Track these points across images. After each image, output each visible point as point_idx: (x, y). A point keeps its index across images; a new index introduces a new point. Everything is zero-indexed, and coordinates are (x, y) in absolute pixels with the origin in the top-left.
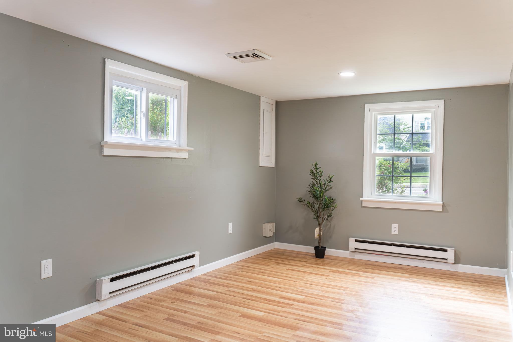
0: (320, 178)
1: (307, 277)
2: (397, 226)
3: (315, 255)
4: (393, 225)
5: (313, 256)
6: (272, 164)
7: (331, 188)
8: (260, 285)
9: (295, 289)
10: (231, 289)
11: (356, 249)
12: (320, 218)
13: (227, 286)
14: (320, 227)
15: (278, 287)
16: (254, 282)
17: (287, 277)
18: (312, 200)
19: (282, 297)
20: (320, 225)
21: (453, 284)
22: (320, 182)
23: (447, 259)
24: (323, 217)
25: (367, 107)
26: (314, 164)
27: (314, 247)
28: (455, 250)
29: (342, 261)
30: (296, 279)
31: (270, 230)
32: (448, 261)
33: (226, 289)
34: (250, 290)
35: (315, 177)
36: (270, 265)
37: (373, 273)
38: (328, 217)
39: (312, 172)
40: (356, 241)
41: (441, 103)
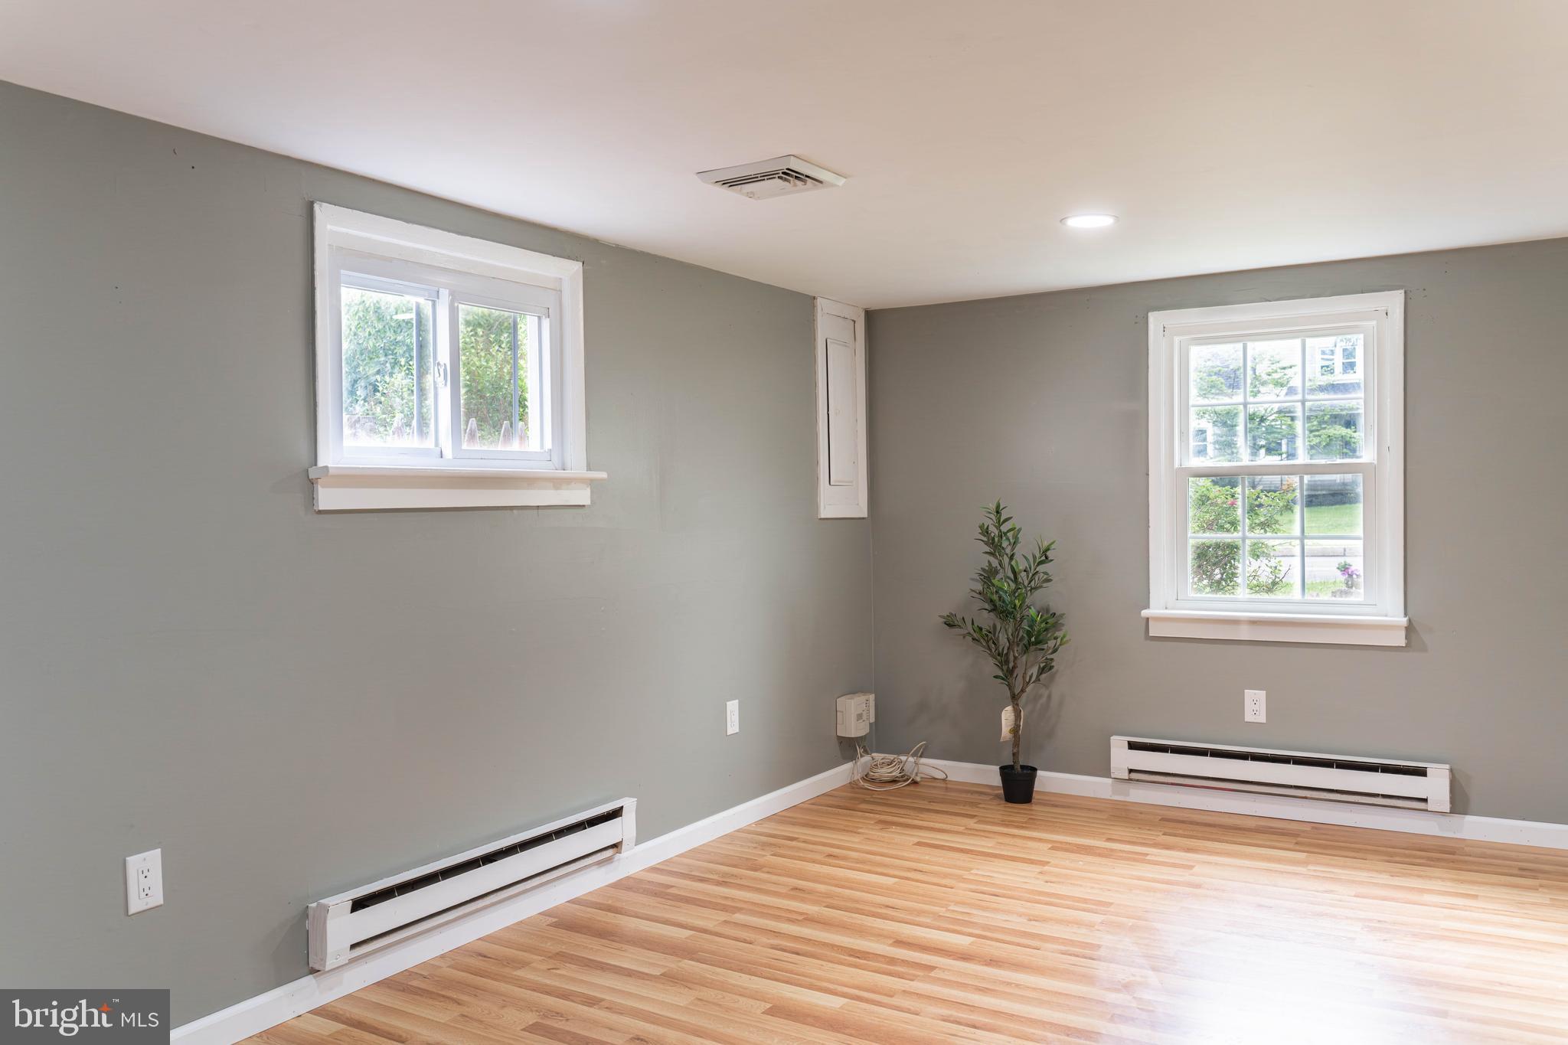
0: (1013, 549)
1: (978, 869)
2: (1261, 695)
3: (1002, 792)
4: (1249, 694)
5: (997, 796)
6: (862, 511)
7: (1048, 580)
8: (828, 900)
9: (942, 911)
10: (739, 917)
11: (1131, 771)
12: (1015, 675)
13: (725, 909)
14: (1017, 705)
15: (887, 906)
16: (811, 892)
17: (915, 870)
18: (986, 620)
19: (900, 943)
20: (1015, 698)
21: (1449, 884)
22: (1013, 563)
23: (1425, 800)
24: (1025, 673)
25: (1156, 320)
26: (993, 507)
27: (998, 768)
28: (1451, 770)
29: (1089, 809)
30: (946, 876)
31: (859, 717)
32: (1430, 806)
33: (723, 916)
34: (797, 920)
35: (994, 547)
36: (860, 830)
37: (1189, 850)
38: (1041, 674)
39: (985, 531)
40: (1132, 746)
41: (1394, 301)
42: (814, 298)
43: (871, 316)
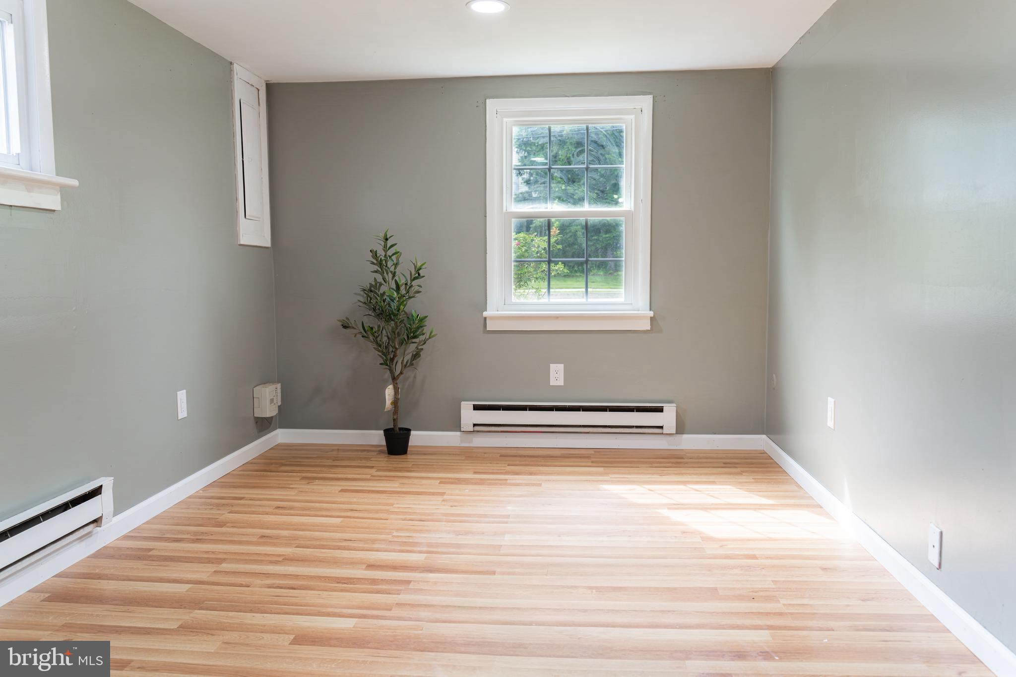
0: (395, 268)
1: (397, 504)
2: (561, 367)
3: (386, 449)
4: (553, 367)
6: (267, 242)
7: (418, 292)
8: (297, 542)
9: (389, 537)
10: (225, 566)
11: (475, 425)
12: (395, 361)
13: (209, 561)
14: (396, 384)
15: (346, 540)
16: (278, 537)
17: (352, 510)
18: (371, 321)
19: (371, 566)
20: (394, 379)
22: (396, 278)
23: (661, 427)
24: (403, 360)
25: (492, 105)
26: (382, 235)
27: (383, 431)
28: (677, 407)
29: (450, 454)
30: (377, 511)
31: (272, 401)
32: (665, 431)
33: (212, 568)
34: (279, 561)
35: (380, 264)
36: (291, 486)
37: (531, 474)
38: (413, 360)
39: (375, 254)
40: (476, 408)
41: (645, 102)
42: (231, 63)
43: (271, 88)
